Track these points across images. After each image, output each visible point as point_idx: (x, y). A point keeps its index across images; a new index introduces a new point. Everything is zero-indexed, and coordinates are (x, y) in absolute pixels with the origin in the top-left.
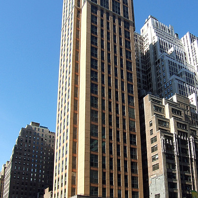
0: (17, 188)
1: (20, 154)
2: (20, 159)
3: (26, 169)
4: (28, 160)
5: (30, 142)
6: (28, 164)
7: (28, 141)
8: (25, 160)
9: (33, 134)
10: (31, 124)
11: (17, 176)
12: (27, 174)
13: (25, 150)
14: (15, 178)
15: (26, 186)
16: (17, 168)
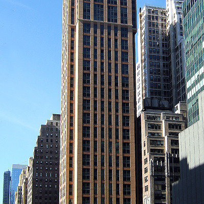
0: (40, 198)
1: (42, 157)
2: (41, 164)
3: (48, 175)
4: (51, 164)
5: (52, 141)
6: (51, 168)
7: (49, 141)
8: (47, 164)
9: (54, 130)
10: (51, 119)
11: (39, 185)
12: (50, 181)
13: (47, 153)
14: (37, 187)
15: (50, 195)
16: (39, 175)
